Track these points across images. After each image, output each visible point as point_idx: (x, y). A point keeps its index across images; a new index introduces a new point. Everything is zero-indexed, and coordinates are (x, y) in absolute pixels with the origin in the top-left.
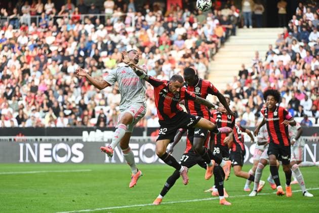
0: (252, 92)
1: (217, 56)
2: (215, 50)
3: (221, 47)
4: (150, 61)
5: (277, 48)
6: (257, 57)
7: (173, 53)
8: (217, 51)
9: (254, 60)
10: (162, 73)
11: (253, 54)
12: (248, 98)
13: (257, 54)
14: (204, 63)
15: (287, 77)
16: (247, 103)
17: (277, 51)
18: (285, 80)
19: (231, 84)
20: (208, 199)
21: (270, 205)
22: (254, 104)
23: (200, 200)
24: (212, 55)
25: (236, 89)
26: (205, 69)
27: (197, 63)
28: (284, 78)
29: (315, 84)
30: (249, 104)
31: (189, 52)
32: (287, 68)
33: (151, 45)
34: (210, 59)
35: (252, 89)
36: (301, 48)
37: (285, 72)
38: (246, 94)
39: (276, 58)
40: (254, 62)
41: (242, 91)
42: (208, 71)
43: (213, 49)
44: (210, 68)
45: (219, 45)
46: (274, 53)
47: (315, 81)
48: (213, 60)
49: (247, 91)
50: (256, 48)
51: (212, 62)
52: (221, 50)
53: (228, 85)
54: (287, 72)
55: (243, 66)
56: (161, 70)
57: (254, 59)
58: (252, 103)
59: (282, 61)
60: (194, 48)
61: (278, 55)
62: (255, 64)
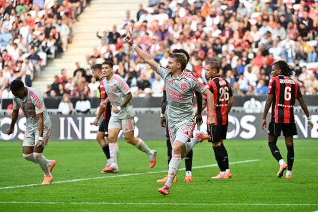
0: (124, 58)
1: (82, 16)
2: (79, 10)
3: (86, 6)
4: (6, 23)
5: (151, 6)
6: (128, 17)
7: (33, 13)
8: (82, 11)
9: (125, 21)
10: (19, 36)
11: (124, 14)
12: (118, 64)
13: (128, 14)
14: (68, 25)
15: (163, 39)
16: (117, 70)
17: (151, 10)
18: (161, 42)
19: (98, 49)
20: (73, 181)
21: (144, 187)
22: (125, 71)
23: (64, 182)
24: (77, 16)
25: (104, 54)
26: (68, 32)
27: (60, 25)
28: (159, 41)
29: (196, 47)
30: (119, 71)
31: (50, 12)
32: (163, 29)
33: (7, 5)
34: (74, 20)
35: (124, 54)
36: (179, 6)
37: (160, 34)
38: (115, 60)
39: (150, 18)
40: (125, 23)
41: (111, 56)
42: (73, 34)
43: (77, 8)
44: (74, 30)
45: (84, 4)
46: (146, 12)
47: (195, 43)
48: (78, 21)
49: (117, 56)
50: (127, 7)
51: (77, 23)
52: (87, 9)
53: (95, 49)
54: (163, 33)
55: (115, 28)
56: (19, 33)
57: (125, 19)
58: (123, 70)
59: (158, 21)
60: (55, 7)
61: (152, 14)
62: (126, 25)
